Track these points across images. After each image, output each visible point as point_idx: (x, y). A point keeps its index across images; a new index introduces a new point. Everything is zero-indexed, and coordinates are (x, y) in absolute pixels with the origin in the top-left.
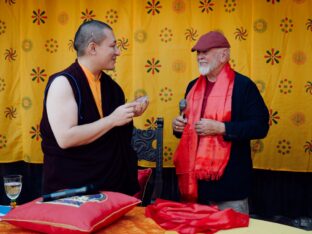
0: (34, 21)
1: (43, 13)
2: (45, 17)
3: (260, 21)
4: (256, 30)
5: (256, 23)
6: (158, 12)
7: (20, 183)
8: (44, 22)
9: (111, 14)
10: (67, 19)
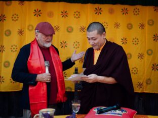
0: (35, 15)
1: (40, 11)
2: (41, 13)
3: (151, 20)
4: (149, 24)
5: (149, 21)
6: (101, 13)
7: (79, 105)
8: (40, 16)
9: (77, 13)
10: (53, 15)
